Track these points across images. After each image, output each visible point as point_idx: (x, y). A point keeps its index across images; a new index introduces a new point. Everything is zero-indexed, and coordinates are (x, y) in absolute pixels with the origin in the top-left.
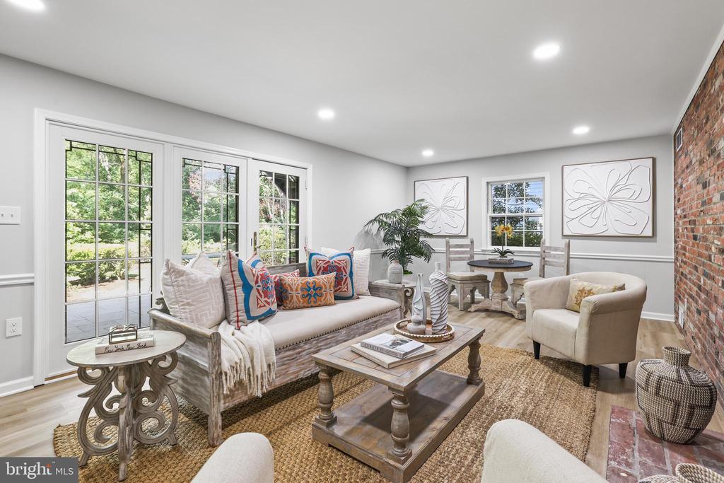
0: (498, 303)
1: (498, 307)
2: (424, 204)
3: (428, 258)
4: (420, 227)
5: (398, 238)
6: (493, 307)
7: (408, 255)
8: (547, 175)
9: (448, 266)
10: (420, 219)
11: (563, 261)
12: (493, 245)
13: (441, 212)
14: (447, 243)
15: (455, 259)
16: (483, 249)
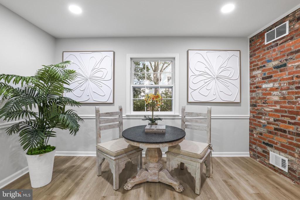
0: (155, 174)
1: (155, 179)
2: (69, 67)
3: (75, 130)
4: (66, 95)
5: (35, 109)
6: (150, 179)
7: (49, 128)
8: (177, 56)
9: (99, 136)
10: (65, 86)
11: (206, 125)
12: (134, 110)
13: (89, 81)
14: (97, 112)
15: (105, 128)
16: (127, 114)
